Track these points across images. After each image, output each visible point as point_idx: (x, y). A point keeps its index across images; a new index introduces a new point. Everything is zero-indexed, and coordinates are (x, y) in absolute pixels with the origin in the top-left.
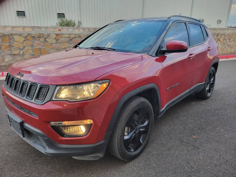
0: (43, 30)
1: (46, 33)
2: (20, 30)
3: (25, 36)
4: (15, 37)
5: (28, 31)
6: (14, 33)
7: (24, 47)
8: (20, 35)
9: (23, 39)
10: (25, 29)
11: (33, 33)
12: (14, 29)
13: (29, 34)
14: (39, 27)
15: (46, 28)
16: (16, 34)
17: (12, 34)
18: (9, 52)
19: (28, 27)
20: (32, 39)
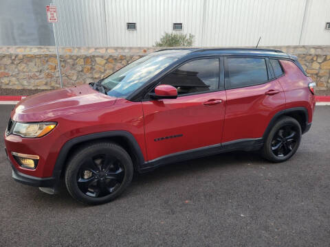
0: (126, 51)
1: (128, 55)
2: (102, 52)
3: (107, 58)
4: (97, 59)
5: (111, 52)
6: (96, 54)
7: (105, 70)
8: (102, 57)
9: (105, 61)
10: (108, 51)
11: (116, 54)
12: (97, 50)
13: (111, 56)
14: (122, 48)
15: (131, 48)
16: (98, 56)
17: (94, 56)
18: (90, 76)
19: (111, 48)
20: (113, 61)
